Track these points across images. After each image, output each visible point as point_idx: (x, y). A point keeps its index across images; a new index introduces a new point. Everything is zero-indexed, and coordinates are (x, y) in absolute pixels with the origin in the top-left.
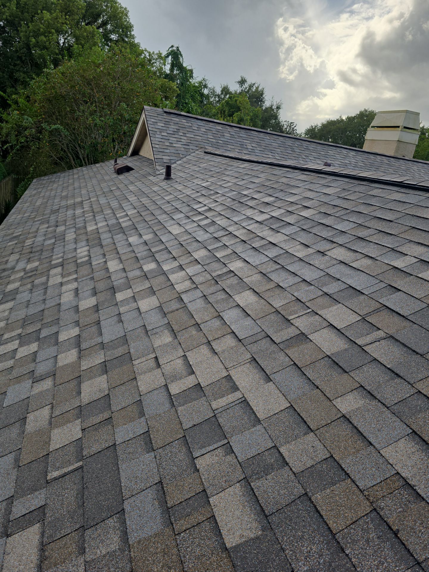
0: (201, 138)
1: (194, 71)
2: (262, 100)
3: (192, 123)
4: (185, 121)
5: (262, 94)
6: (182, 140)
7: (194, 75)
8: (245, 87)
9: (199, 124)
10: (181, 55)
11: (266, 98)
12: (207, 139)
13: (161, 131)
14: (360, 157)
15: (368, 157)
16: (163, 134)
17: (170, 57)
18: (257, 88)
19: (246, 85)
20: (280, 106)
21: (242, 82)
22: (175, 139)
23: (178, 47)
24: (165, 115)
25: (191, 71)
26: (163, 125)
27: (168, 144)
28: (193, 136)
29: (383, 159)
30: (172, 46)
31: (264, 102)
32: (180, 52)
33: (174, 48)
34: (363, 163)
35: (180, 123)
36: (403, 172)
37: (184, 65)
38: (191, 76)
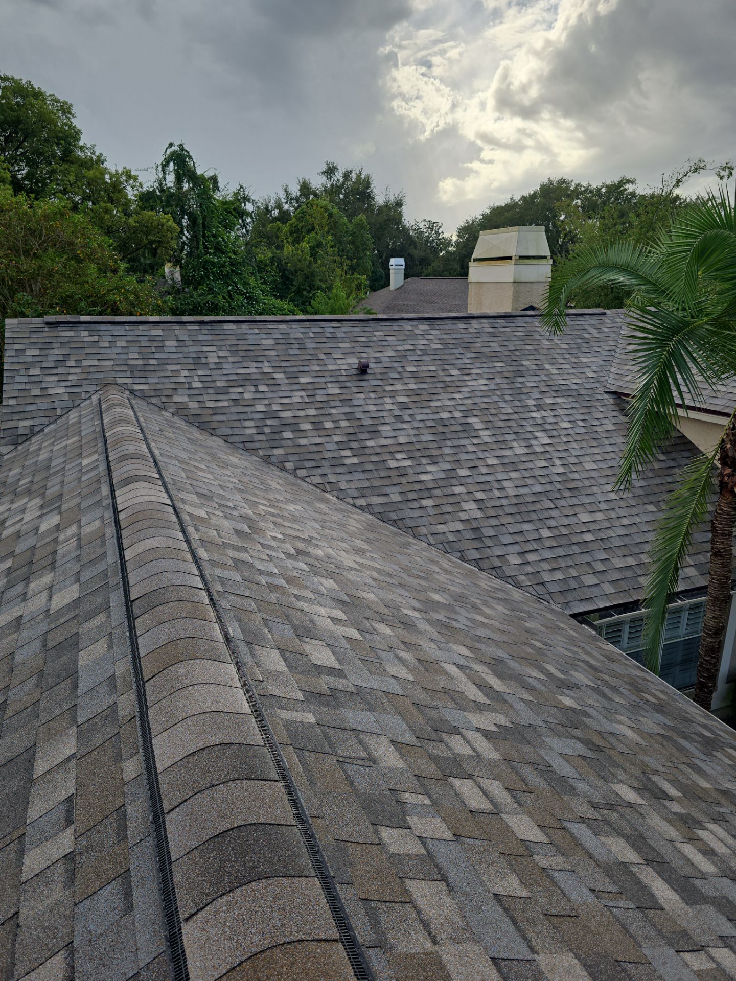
0: (112, 363)
1: (219, 179)
2: (369, 196)
3: (101, 333)
4: (86, 333)
5: (368, 185)
6: (70, 378)
7: (221, 185)
8: (336, 179)
9: (115, 333)
10: (190, 158)
11: (374, 190)
12: (124, 362)
13: (29, 366)
14: (437, 332)
15: (454, 327)
16: (32, 372)
17: (171, 164)
18: (359, 175)
19: (339, 176)
20: (401, 200)
21: (330, 171)
22: (55, 378)
23: (181, 145)
24: (47, 329)
25: (214, 179)
26: (37, 352)
27: (37, 392)
28: (95, 363)
29: (483, 325)
30: (171, 145)
31: (373, 199)
32: (186, 151)
33: (176, 148)
34: (442, 342)
35: (76, 339)
36: (517, 343)
37: (199, 172)
38: (216, 187)
